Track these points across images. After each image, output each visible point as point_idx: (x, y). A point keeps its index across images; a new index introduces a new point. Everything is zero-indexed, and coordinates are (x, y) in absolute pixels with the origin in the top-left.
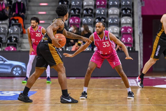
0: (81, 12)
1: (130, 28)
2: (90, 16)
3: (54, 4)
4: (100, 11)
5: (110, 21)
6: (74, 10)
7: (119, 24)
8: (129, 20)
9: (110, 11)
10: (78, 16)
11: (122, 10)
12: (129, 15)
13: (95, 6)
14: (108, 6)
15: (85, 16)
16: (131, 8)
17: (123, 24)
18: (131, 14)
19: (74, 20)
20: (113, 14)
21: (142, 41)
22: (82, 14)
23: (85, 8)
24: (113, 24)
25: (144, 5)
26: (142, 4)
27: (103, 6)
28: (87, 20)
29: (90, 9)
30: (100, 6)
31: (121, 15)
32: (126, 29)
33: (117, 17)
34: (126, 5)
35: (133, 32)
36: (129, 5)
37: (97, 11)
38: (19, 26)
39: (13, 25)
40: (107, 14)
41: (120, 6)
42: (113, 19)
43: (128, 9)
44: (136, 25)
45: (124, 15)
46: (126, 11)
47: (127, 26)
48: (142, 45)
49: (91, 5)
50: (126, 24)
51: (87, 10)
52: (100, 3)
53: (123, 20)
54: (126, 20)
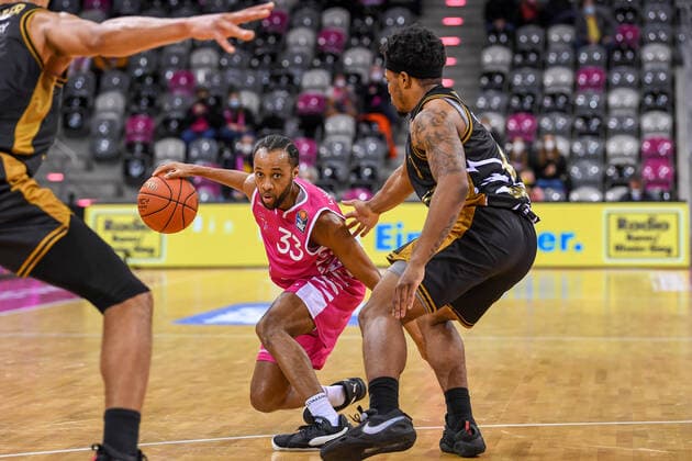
0: (538, 101)
1: (667, 141)
2: (563, 111)
3: (467, 82)
4: (588, 98)
5: (613, 124)
6: (521, 97)
7: (637, 133)
8: (664, 121)
9: (614, 99)
10: (530, 113)
11: (645, 95)
12: (663, 109)
13: (576, 87)
14: (607, 87)
15: (548, 111)
16: (668, 89)
17: (648, 131)
18: (669, 108)
19: (519, 122)
20: (622, 107)
22: (541, 107)
23: (550, 90)
24: (621, 131)
27: (597, 86)
28: (554, 122)
29: (562, 94)
30: (588, 85)
31: (642, 109)
32: (655, 144)
33: (632, 113)
34: (656, 81)
35: (674, 152)
36: (664, 83)
37: (580, 100)
38: (380, 137)
39: (365, 136)
40: (606, 108)
41: (639, 86)
42: (621, 120)
43: (662, 93)
44: (682, 132)
45: (650, 109)
46: (655, 96)
47: (657, 136)
49: (565, 84)
50: (657, 130)
51: (554, 97)
52: (589, 77)
53: (648, 122)
54: (656, 122)
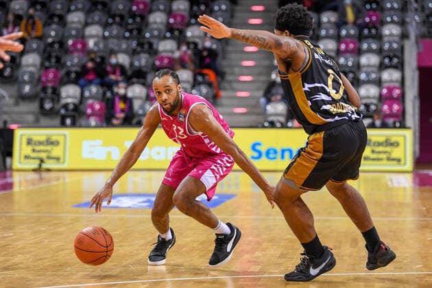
1: (398, 88)
4: (346, 59)
5: (363, 76)
7: (379, 83)
8: (396, 75)
9: (364, 60)
11: (384, 58)
12: (395, 67)
13: (339, 52)
14: (359, 52)
16: (399, 54)
17: (386, 82)
18: (400, 66)
20: (369, 66)
21: (417, 111)
24: (369, 82)
25: (421, 50)
26: (418, 47)
27: (352, 52)
30: (346, 51)
31: (382, 67)
32: (390, 90)
33: (375, 69)
34: (391, 49)
35: (403, 95)
36: (396, 50)
37: (342, 61)
38: (210, 85)
39: (200, 84)
40: (358, 66)
41: (380, 51)
42: (368, 74)
43: (395, 56)
44: (408, 83)
45: (387, 67)
46: (391, 59)
47: (392, 85)
48: (417, 117)
49: (332, 51)
50: (391, 81)
52: (347, 46)
53: (386, 75)
54: (390, 76)
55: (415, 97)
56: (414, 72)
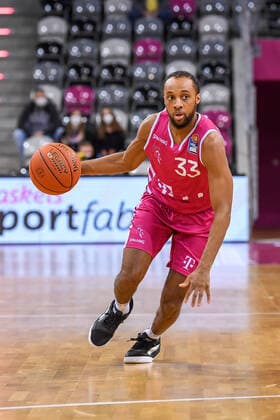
0: (95, 73)
1: (224, 114)
2: (120, 84)
3: (23, 53)
4: (146, 70)
6: (78, 69)
8: (221, 93)
10: (87, 85)
11: (203, 67)
12: (220, 82)
13: (133, 59)
14: (164, 58)
15: (106, 83)
16: (225, 61)
17: (207, 104)
18: (227, 80)
19: (77, 95)
21: (254, 148)
22: (99, 78)
23: (107, 62)
25: (259, 55)
26: (255, 51)
27: (153, 58)
28: (111, 93)
29: (120, 66)
30: (146, 57)
31: (200, 81)
32: (213, 116)
34: (213, 54)
35: (232, 124)
36: (221, 55)
37: (138, 72)
41: (196, 58)
43: (220, 65)
44: (240, 105)
45: (208, 82)
46: (213, 69)
47: (215, 109)
48: (254, 158)
49: (123, 56)
50: (214, 103)
51: (111, 68)
52: (146, 49)
53: (206, 94)
54: (213, 95)
55: (250, 127)
56: (248, 87)
